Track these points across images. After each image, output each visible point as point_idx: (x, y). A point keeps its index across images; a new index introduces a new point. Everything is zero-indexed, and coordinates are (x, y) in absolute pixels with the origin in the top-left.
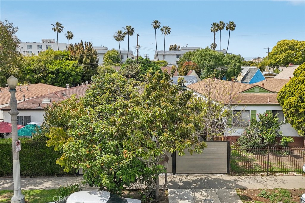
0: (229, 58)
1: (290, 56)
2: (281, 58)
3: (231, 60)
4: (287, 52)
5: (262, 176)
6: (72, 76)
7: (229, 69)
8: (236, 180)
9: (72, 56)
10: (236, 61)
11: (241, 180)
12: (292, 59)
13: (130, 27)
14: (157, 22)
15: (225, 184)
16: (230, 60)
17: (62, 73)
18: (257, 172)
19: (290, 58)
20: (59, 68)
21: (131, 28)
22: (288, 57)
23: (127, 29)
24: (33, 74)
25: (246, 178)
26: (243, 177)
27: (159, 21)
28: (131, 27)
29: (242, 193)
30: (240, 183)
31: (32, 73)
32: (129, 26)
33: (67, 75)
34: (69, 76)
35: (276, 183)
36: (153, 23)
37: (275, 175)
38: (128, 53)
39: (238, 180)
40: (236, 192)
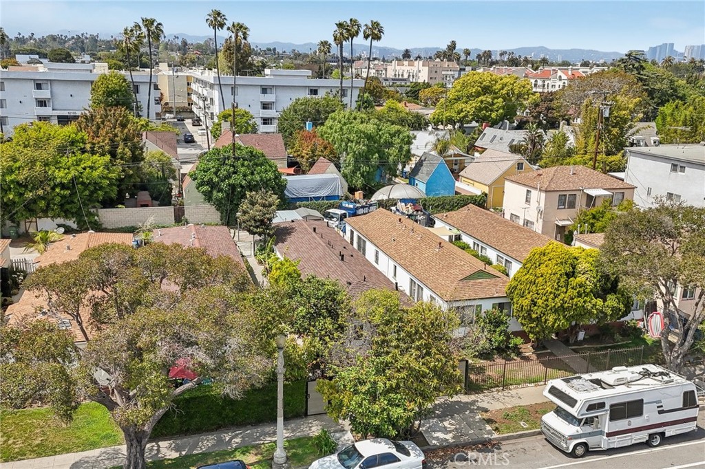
0: (390, 134)
1: (486, 108)
2: (468, 112)
3: (394, 138)
4: (480, 99)
5: (498, 391)
6: (101, 188)
7: (392, 157)
8: (475, 401)
9: (94, 144)
10: (403, 140)
11: (480, 401)
12: (487, 114)
13: (152, 22)
14: (219, 14)
15: (466, 406)
16: (391, 138)
17: (83, 183)
18: (492, 387)
19: (484, 112)
20: (76, 174)
21: (155, 24)
22: (481, 109)
23: (146, 25)
24: (22, 190)
25: (484, 396)
26: (481, 396)
27: (223, 12)
28: (154, 21)
29: (486, 416)
30: (481, 405)
31: (18, 188)
32: (149, 18)
33: (92, 188)
34: (95, 188)
35: (512, 399)
36: (208, 17)
37: (510, 389)
38: (151, 80)
39: (477, 401)
40: (480, 416)
